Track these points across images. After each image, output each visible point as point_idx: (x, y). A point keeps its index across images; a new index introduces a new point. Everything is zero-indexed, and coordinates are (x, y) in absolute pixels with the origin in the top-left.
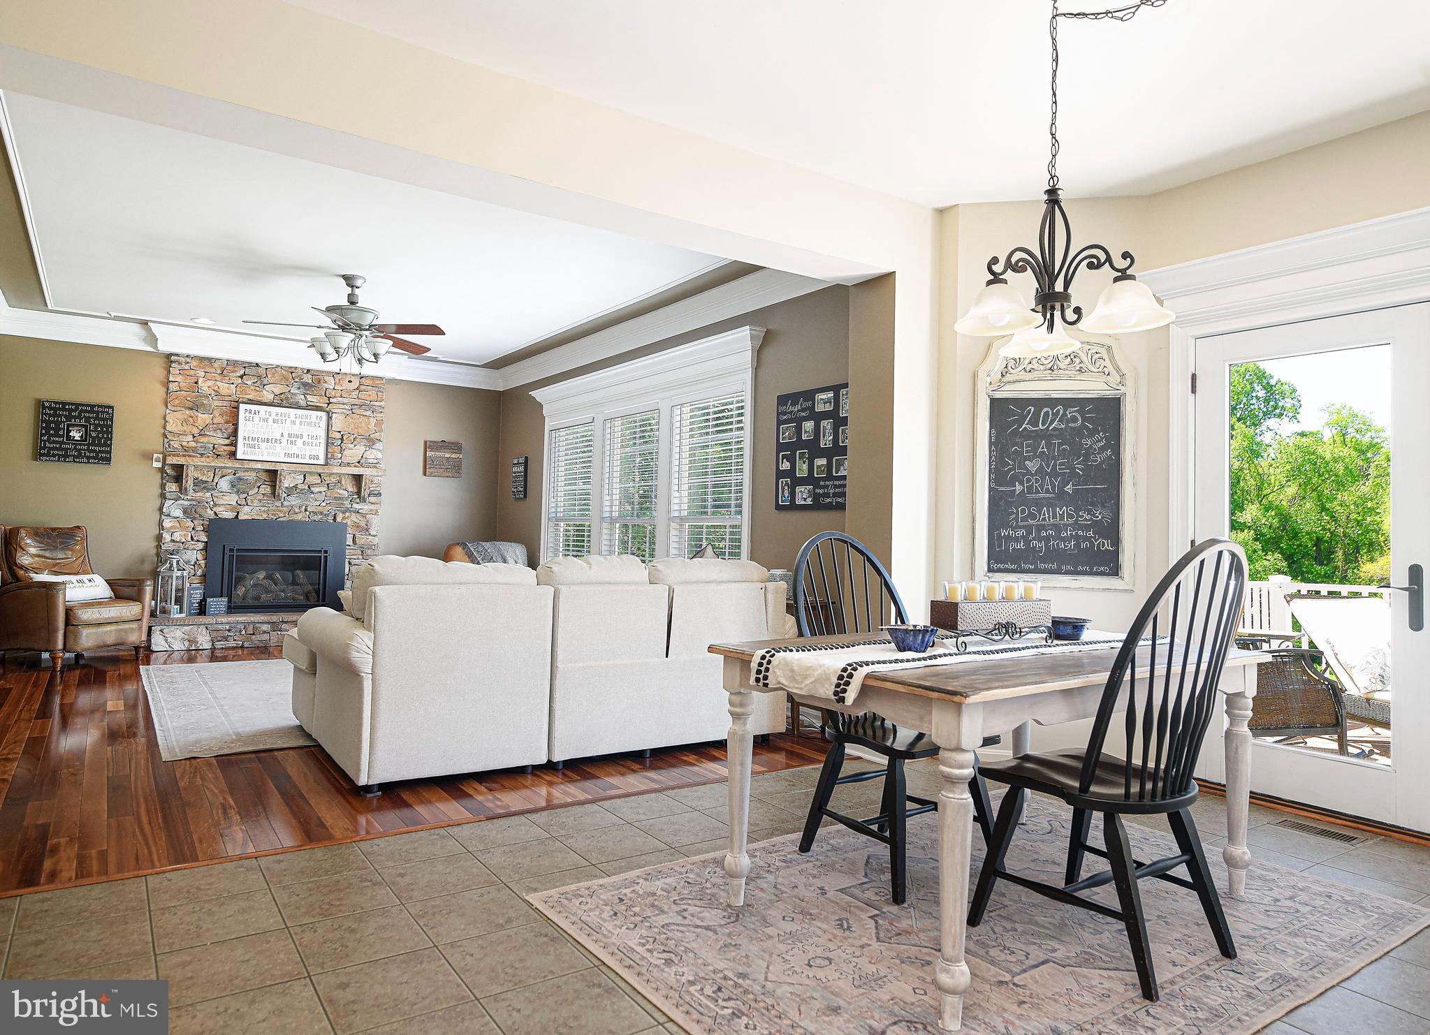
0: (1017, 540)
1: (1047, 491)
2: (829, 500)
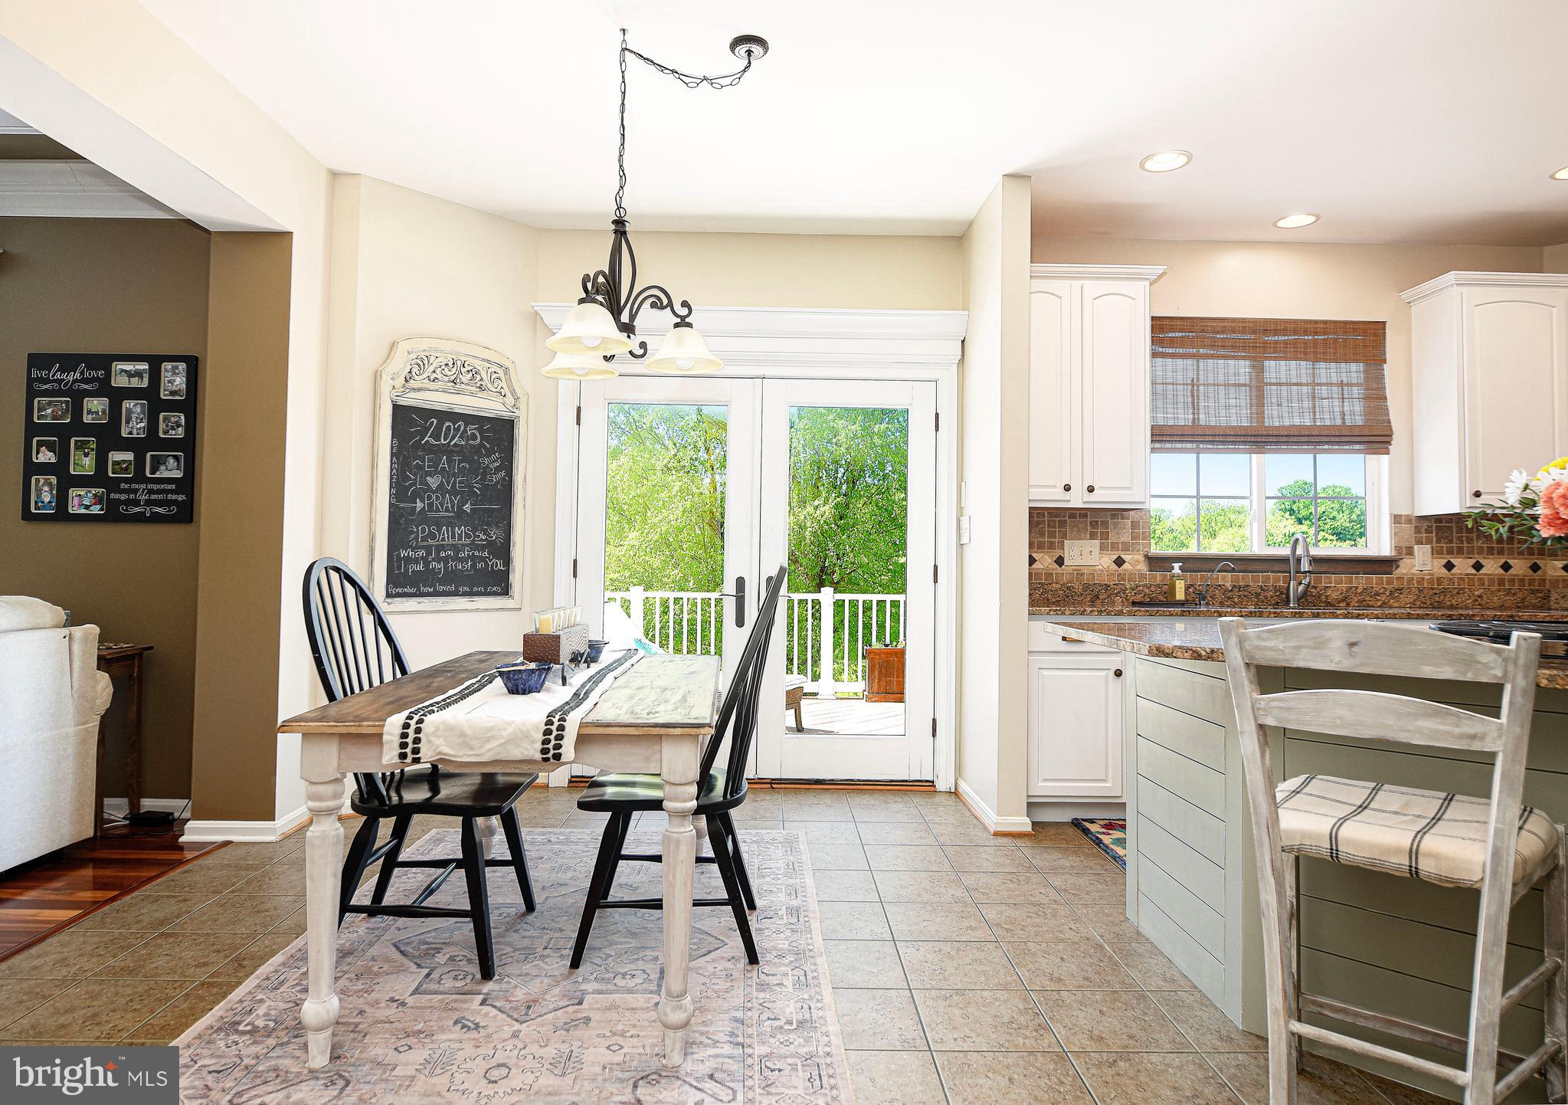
0: (416, 561)
1: (447, 510)
2: (138, 510)
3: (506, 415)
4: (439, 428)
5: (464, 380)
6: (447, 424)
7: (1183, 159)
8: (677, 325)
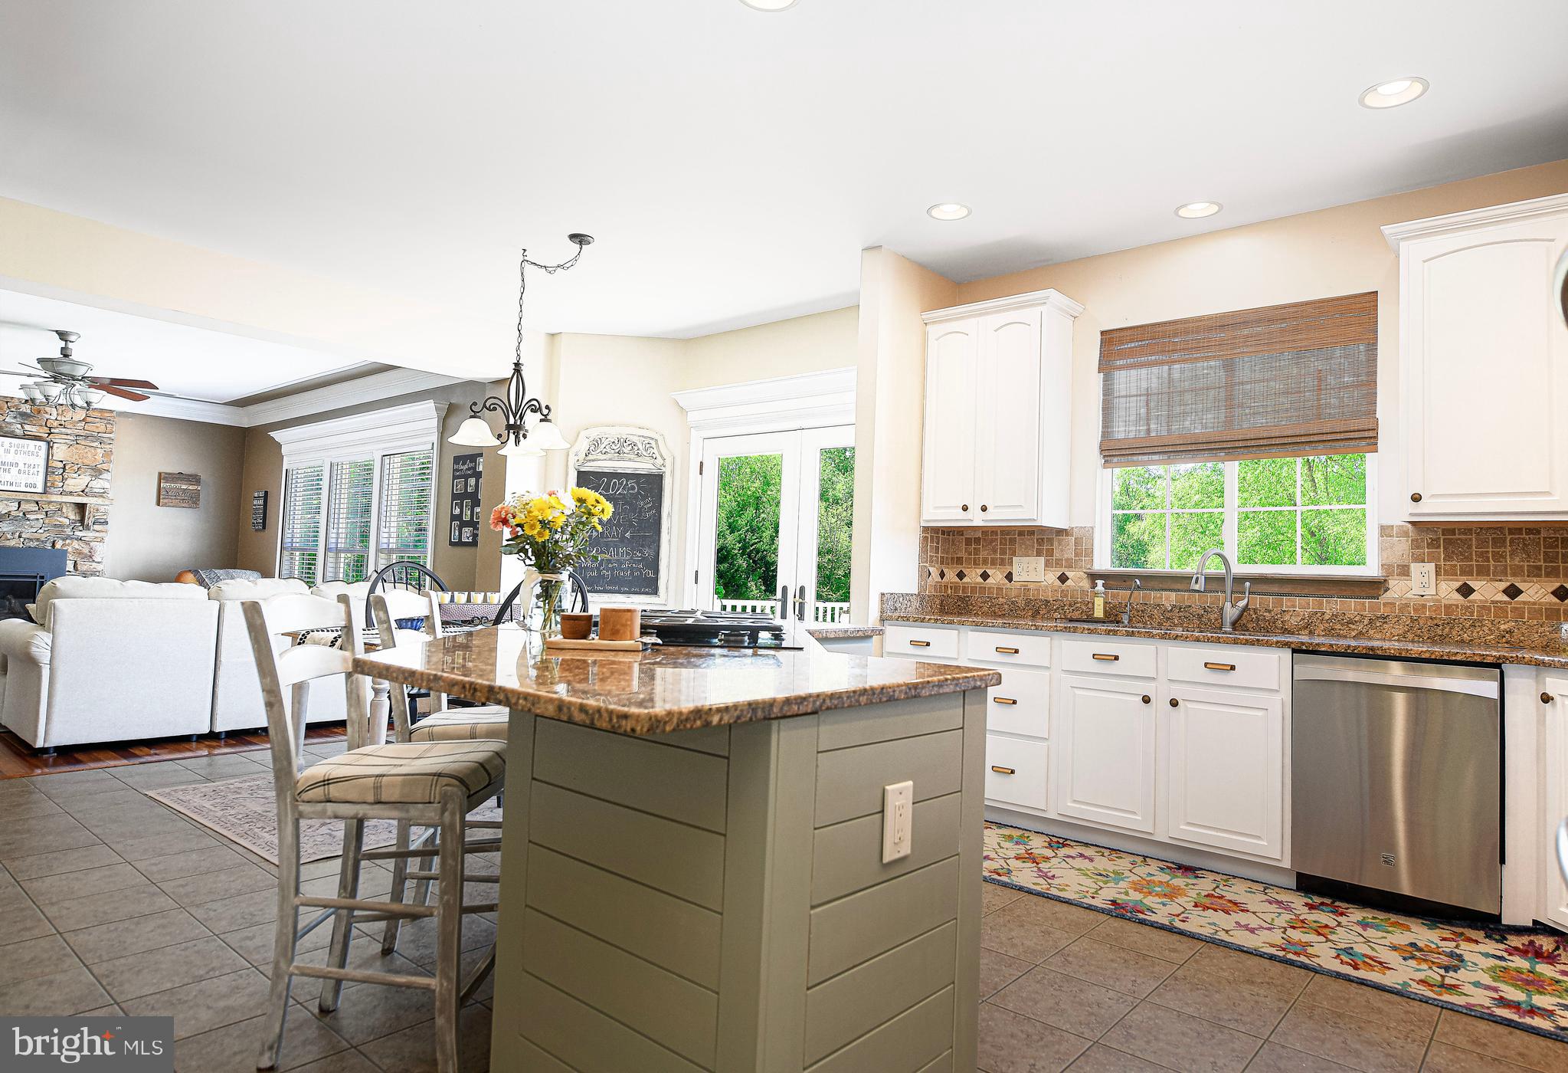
0: (592, 570)
1: (614, 537)
3: (655, 471)
4: (608, 484)
5: (625, 451)
6: (614, 481)
7: (965, 212)
8: (541, 420)
